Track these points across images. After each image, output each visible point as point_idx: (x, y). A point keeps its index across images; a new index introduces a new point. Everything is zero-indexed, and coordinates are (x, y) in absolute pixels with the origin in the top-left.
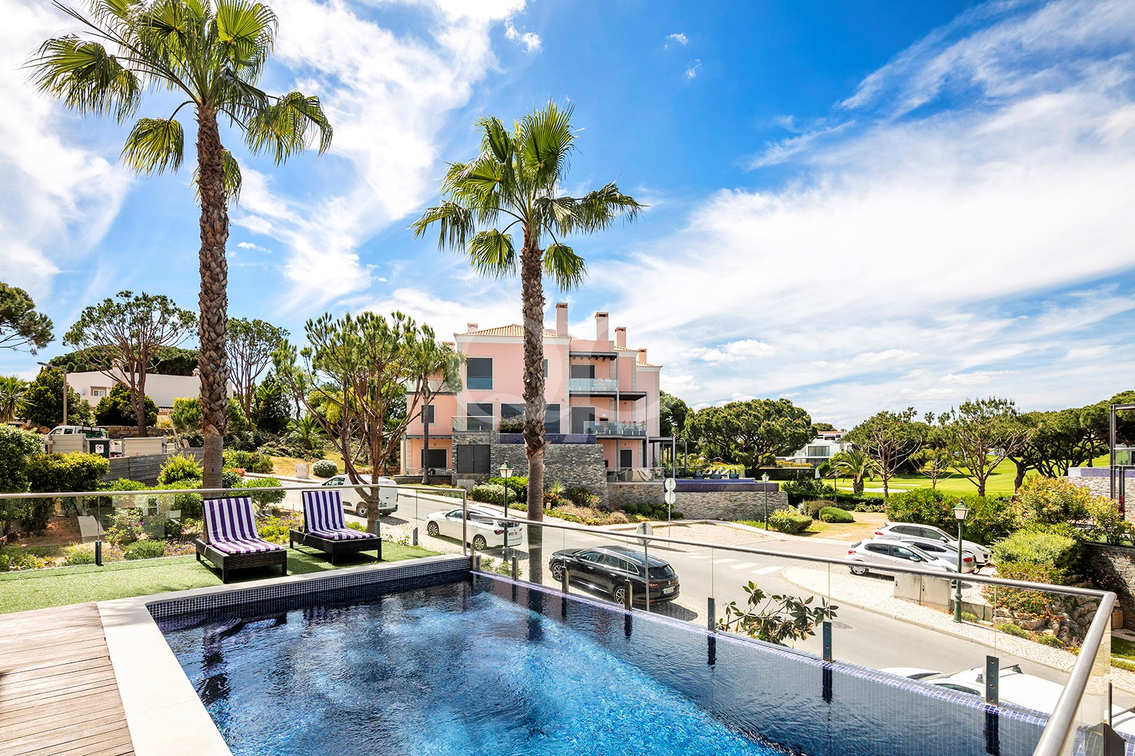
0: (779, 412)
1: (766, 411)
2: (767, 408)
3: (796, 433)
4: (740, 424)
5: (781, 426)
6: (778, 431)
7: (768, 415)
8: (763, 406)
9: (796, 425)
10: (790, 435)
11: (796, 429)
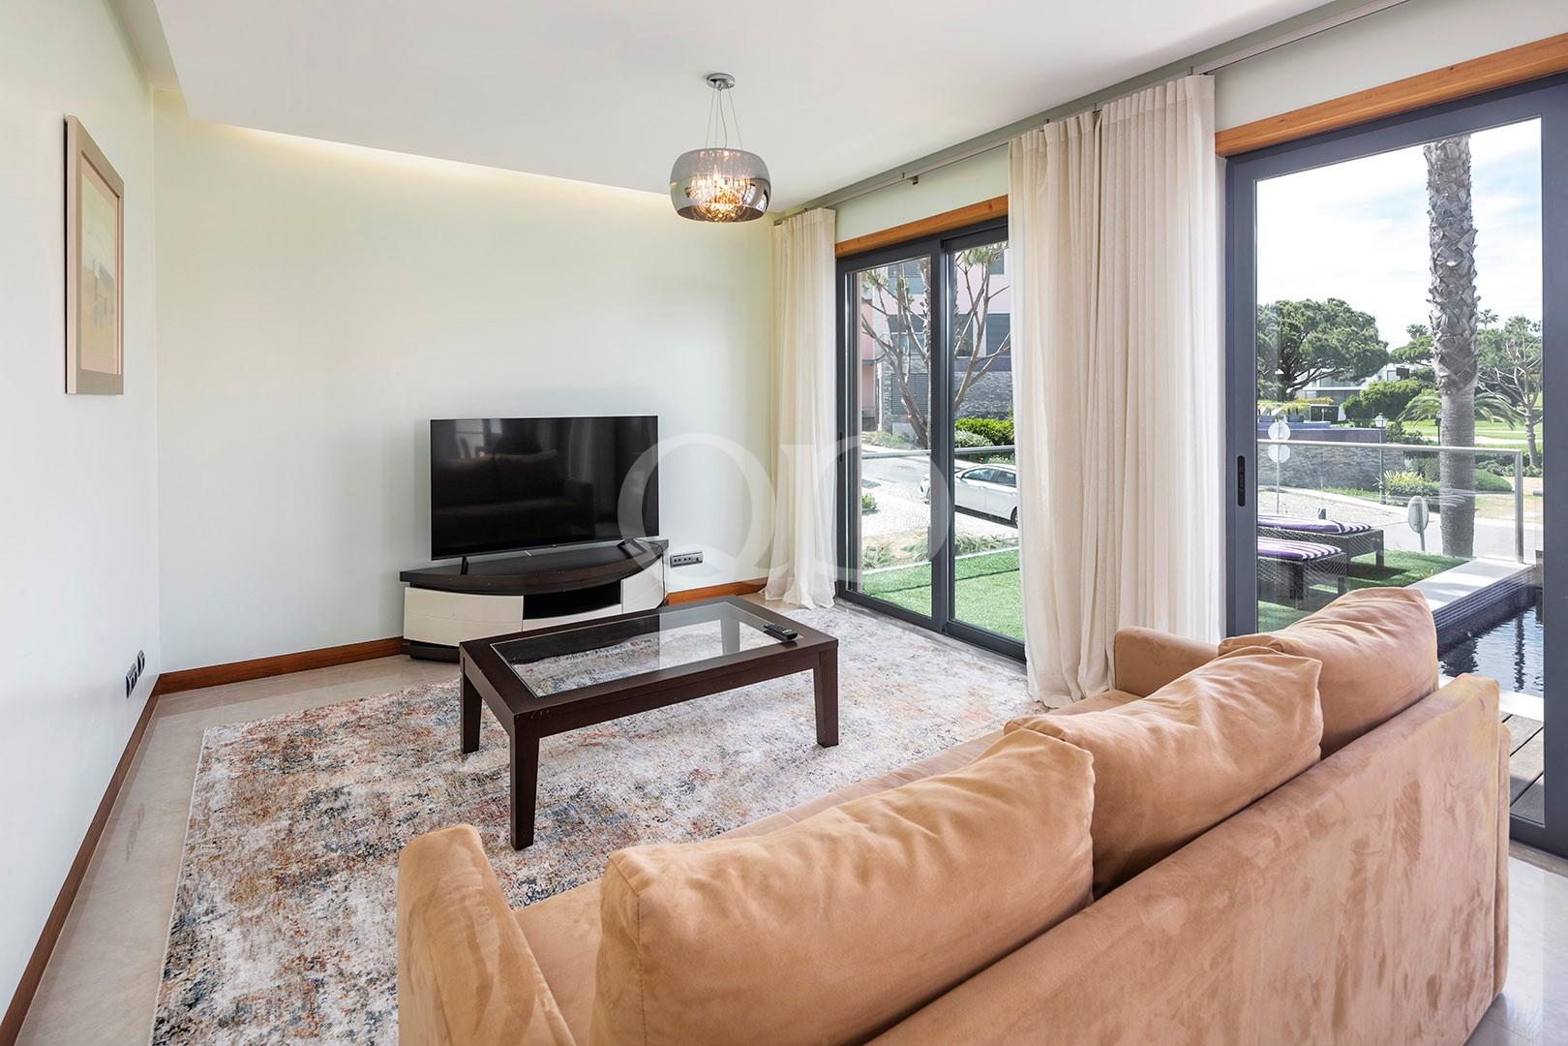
0: (1331, 319)
1: (1309, 317)
2: (1310, 313)
3: (1367, 351)
4: (1267, 339)
5: (1339, 341)
6: (1336, 349)
7: (1312, 324)
8: (1303, 309)
9: (1366, 338)
10: (1357, 354)
11: (1366, 344)
